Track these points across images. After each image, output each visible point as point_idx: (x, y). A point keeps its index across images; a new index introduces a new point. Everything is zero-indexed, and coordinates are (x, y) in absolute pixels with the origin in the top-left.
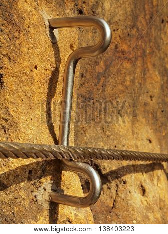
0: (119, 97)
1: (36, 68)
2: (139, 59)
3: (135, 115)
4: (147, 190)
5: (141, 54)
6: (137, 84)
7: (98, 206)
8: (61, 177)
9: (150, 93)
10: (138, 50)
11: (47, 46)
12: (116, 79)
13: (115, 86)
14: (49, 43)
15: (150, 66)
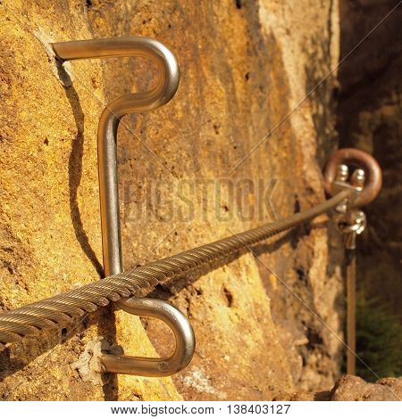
0: (169, 143)
1: (46, 142)
2: (191, 65)
3: (197, 168)
4: (235, 296)
5: (192, 55)
6: (193, 112)
7: (163, 344)
8: (115, 327)
9: (213, 121)
10: (186, 49)
11: (57, 97)
12: (161, 112)
13: (160, 126)
14: (60, 90)
15: (206, 72)
